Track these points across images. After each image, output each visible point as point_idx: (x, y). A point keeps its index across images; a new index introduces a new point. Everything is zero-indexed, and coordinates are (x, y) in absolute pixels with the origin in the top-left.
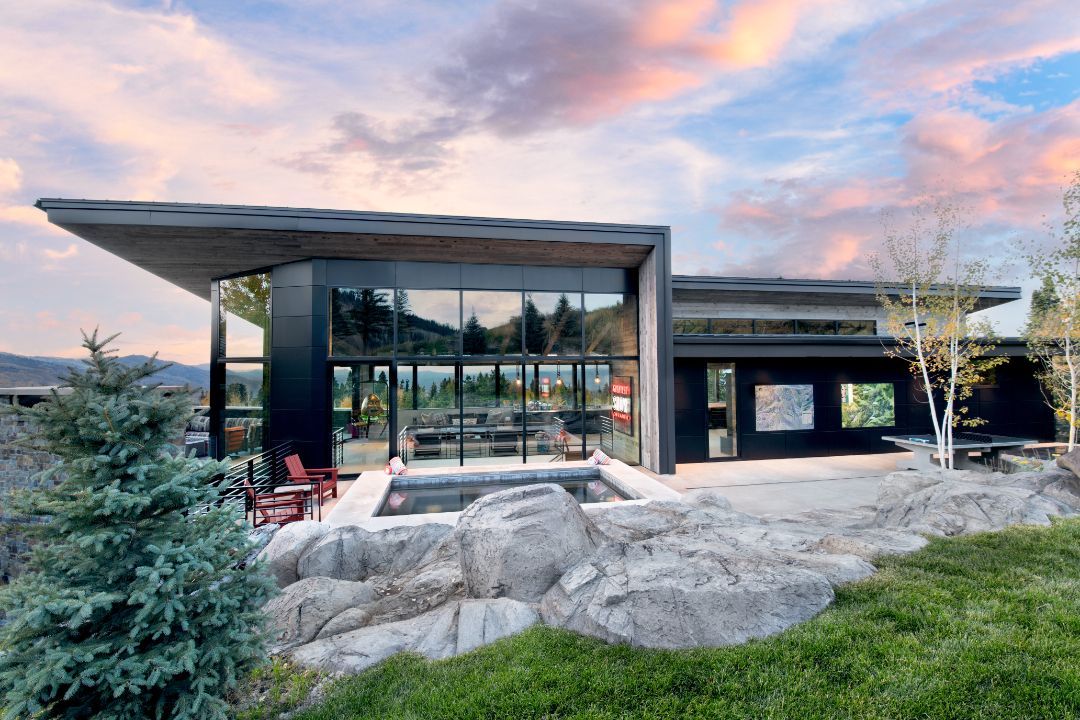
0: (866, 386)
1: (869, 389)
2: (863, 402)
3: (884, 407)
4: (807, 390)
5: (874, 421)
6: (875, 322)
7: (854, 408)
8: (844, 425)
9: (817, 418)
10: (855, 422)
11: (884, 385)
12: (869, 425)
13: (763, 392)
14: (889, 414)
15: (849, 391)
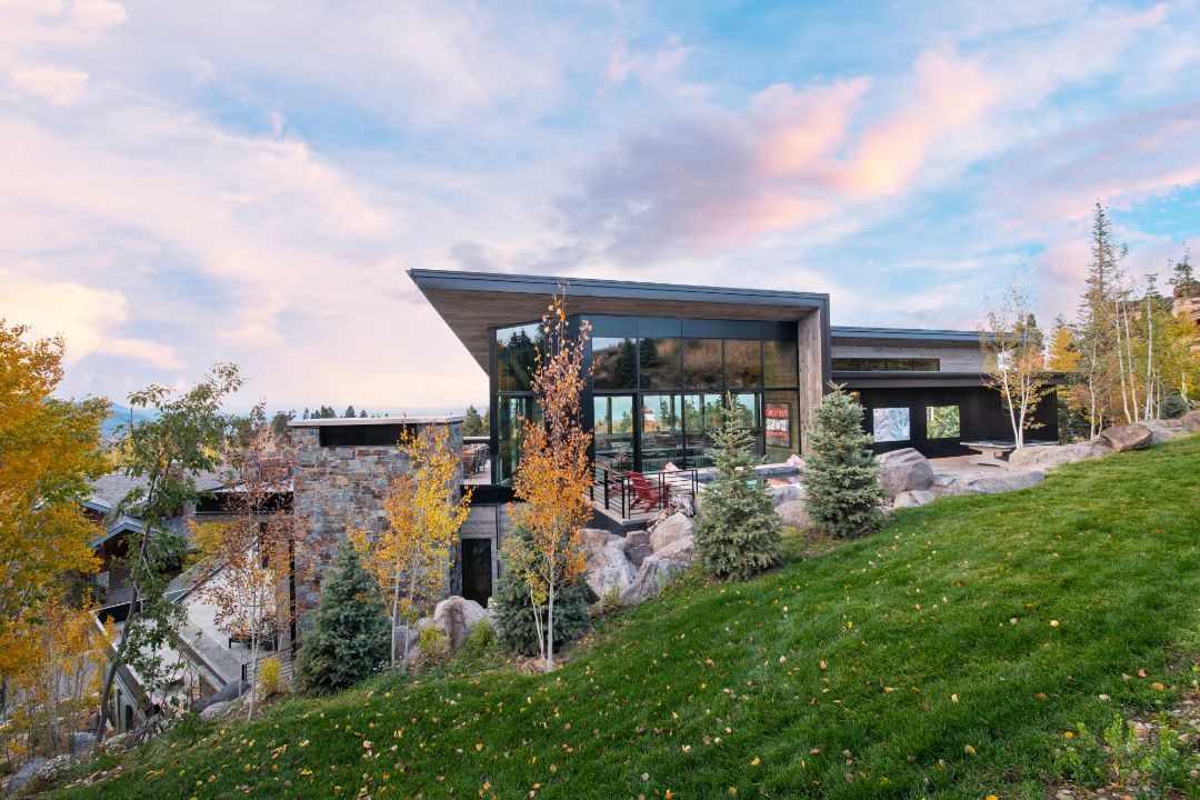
0: (942, 408)
1: (944, 410)
2: (940, 420)
3: (953, 423)
4: (905, 412)
5: (947, 434)
6: (938, 360)
7: (935, 424)
8: (928, 436)
9: (913, 431)
10: (935, 435)
11: (953, 407)
12: (944, 436)
13: (878, 413)
14: (956, 428)
15: (931, 411)
